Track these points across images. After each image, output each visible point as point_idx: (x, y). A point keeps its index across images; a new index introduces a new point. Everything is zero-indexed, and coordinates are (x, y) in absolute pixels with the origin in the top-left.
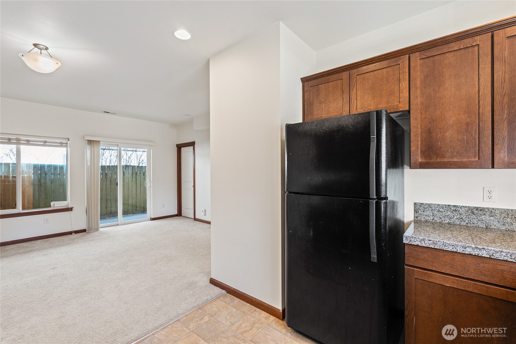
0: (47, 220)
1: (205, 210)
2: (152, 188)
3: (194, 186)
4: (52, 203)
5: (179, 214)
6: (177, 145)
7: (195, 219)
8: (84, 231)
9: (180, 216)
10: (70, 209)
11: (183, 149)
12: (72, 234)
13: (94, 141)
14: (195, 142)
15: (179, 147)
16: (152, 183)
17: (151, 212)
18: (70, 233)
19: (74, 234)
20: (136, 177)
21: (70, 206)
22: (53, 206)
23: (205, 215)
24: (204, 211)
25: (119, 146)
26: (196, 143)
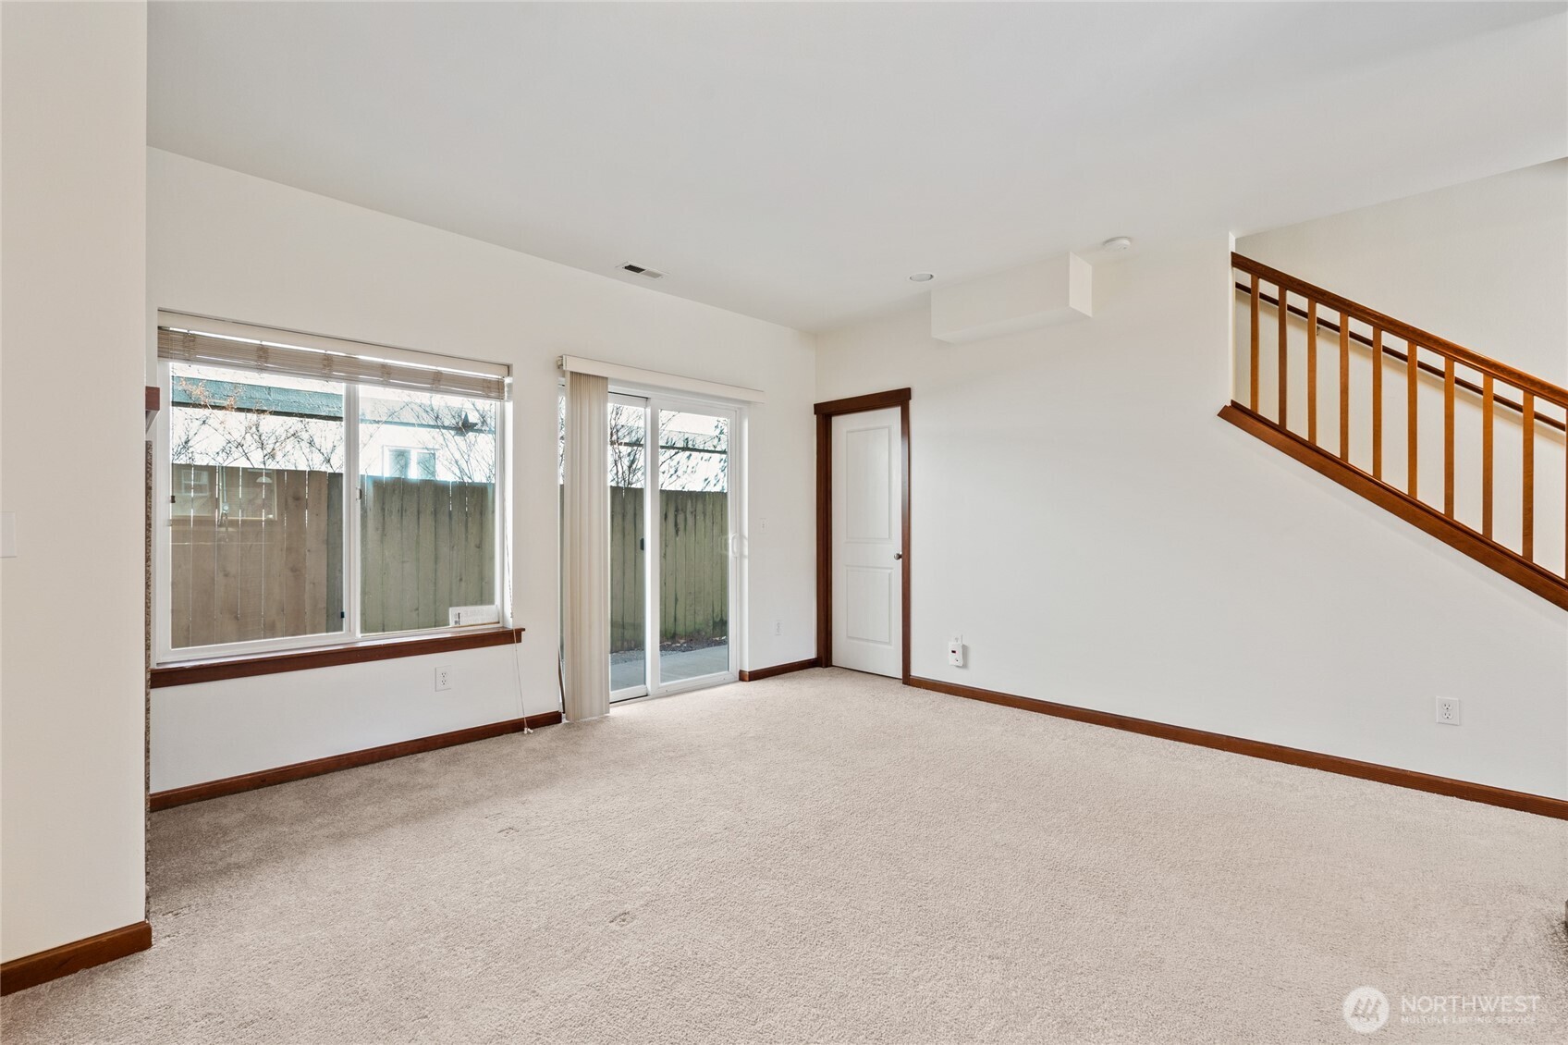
0: (444, 675)
1: (965, 648)
2: (746, 562)
3: (905, 557)
4: (453, 612)
5: (824, 659)
6: (815, 405)
7: (908, 680)
8: (553, 719)
9: (827, 667)
10: (509, 636)
11: (841, 424)
12: (523, 730)
13: (580, 374)
14: (909, 389)
15: (826, 413)
16: (746, 543)
17: (745, 647)
18: (515, 727)
19: (529, 733)
20: (624, 528)
21: (511, 624)
22: (456, 622)
23: (965, 666)
24: (959, 652)
25: (652, 401)
26: (914, 394)
